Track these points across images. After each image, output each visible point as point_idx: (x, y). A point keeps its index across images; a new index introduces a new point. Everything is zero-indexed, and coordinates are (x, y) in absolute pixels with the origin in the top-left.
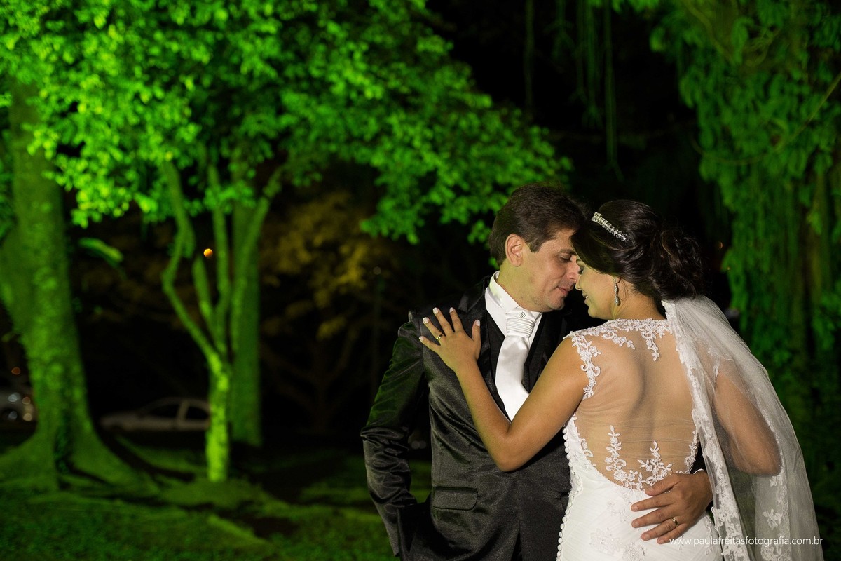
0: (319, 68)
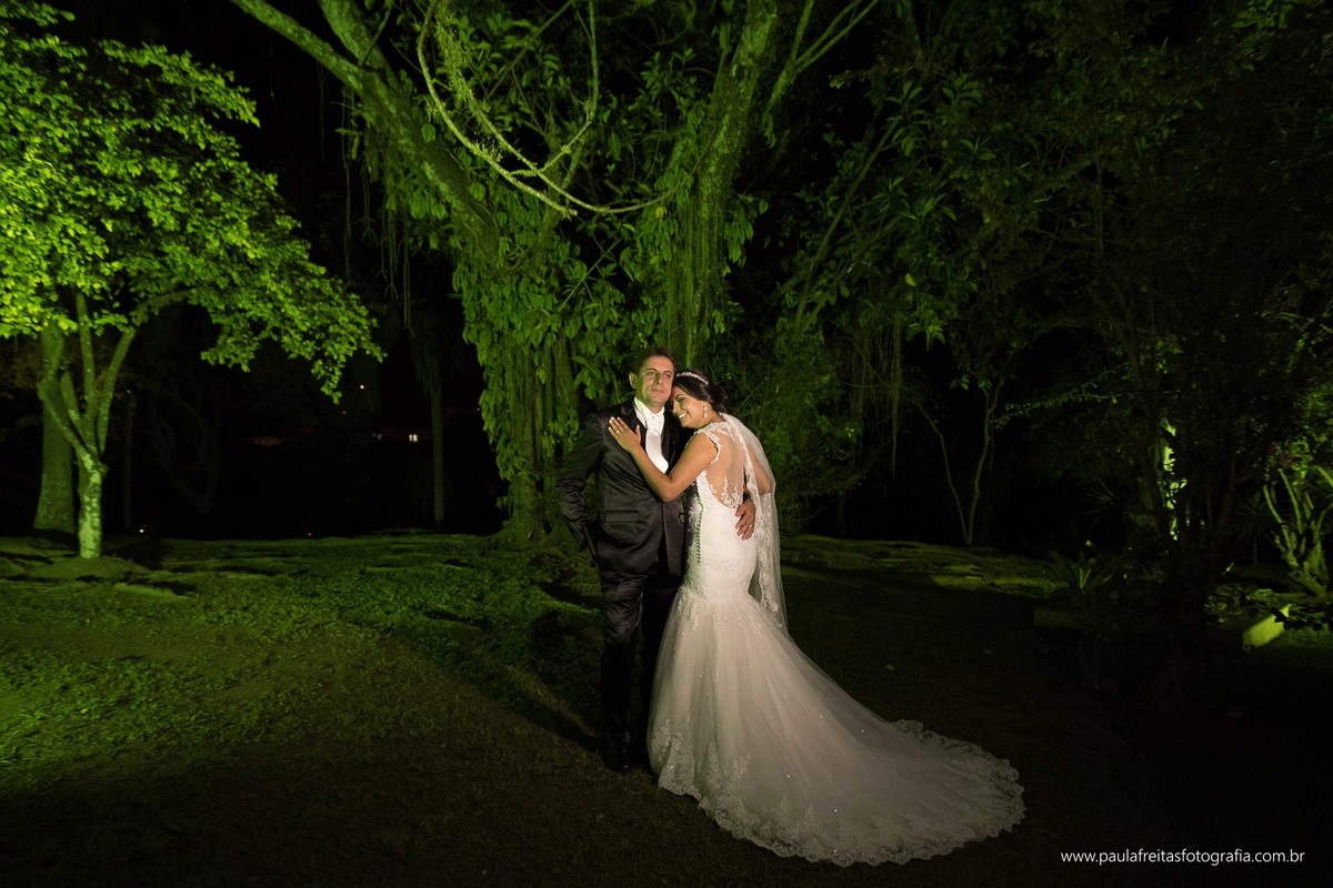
0: (194, 226)
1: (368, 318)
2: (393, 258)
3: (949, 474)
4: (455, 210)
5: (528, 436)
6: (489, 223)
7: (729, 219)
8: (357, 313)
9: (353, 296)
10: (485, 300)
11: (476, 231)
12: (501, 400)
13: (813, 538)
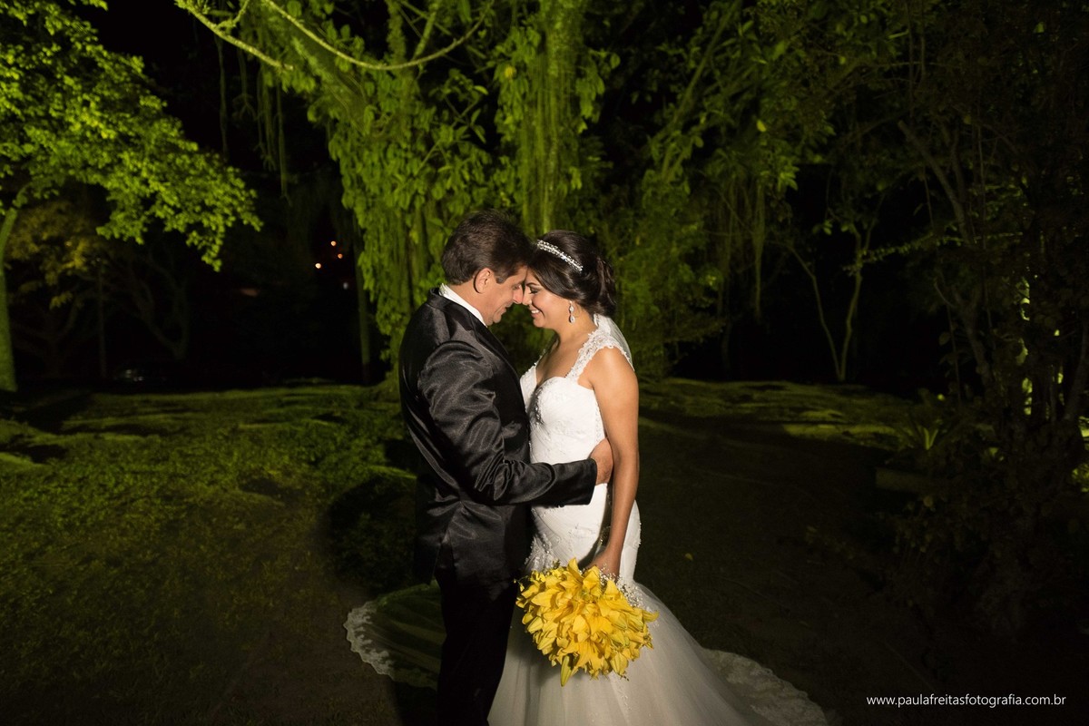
1: (247, 188)
2: (269, 131)
3: (821, 315)
4: (325, 83)
5: (405, 293)
6: (358, 93)
7: (580, 74)
8: (233, 186)
9: (230, 169)
10: (359, 168)
11: (346, 102)
12: (377, 260)
13: (680, 381)
